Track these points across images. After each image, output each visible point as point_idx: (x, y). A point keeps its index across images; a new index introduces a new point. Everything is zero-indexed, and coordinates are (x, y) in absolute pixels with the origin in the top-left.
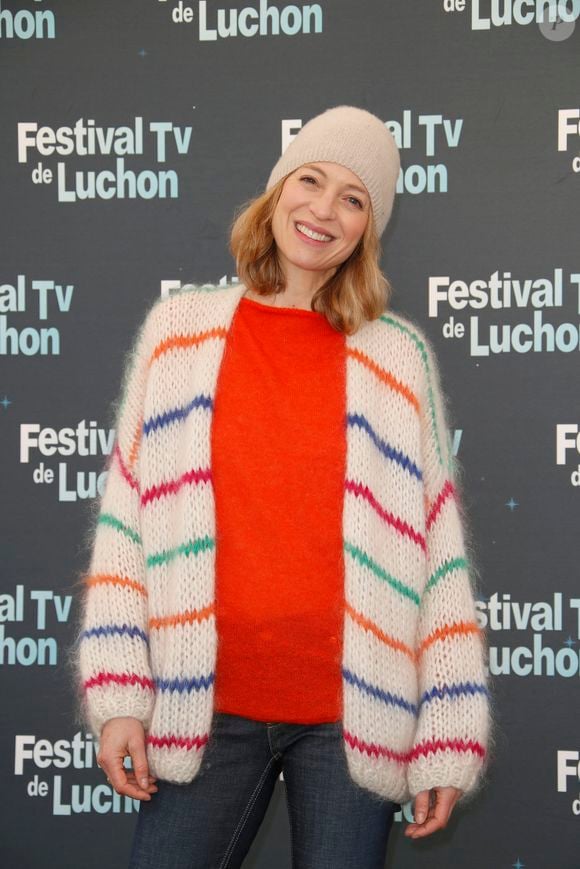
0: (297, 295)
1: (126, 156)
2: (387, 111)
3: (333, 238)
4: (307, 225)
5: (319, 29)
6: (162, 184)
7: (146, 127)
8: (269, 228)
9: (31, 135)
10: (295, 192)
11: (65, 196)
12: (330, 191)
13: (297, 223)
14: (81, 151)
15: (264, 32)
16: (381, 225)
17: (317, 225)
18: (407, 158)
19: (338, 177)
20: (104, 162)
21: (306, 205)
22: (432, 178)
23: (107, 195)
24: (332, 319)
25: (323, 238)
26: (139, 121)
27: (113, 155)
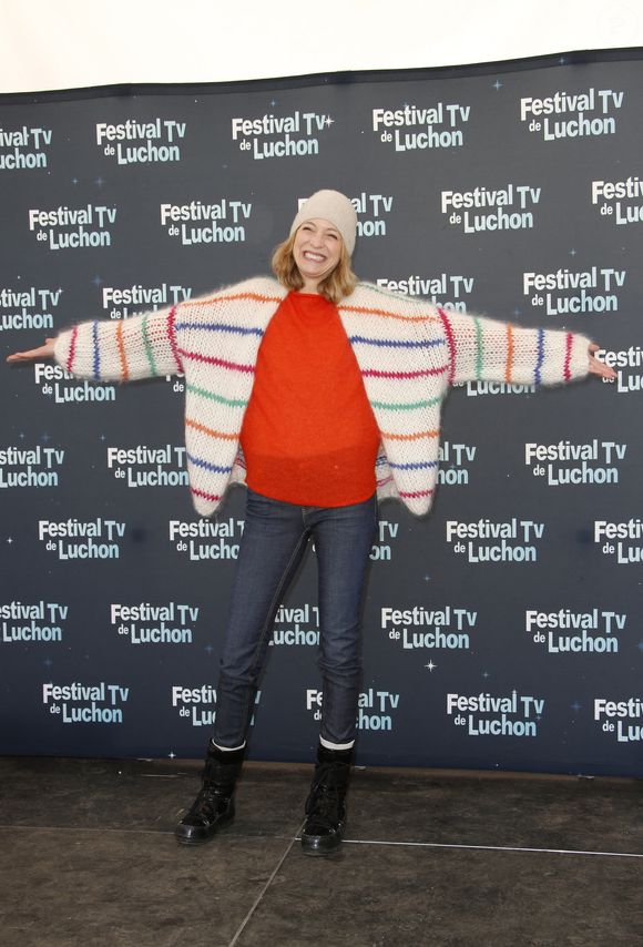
0: (310, 288)
1: (217, 220)
2: (351, 193)
3: (325, 258)
4: (310, 252)
5: (316, 152)
6: (236, 234)
7: (227, 204)
8: (292, 257)
9: (168, 210)
10: (302, 236)
11: (186, 242)
12: (319, 233)
13: (305, 252)
14: (194, 218)
15: (288, 154)
16: (350, 248)
17: (315, 251)
18: (362, 218)
19: (322, 225)
20: (205, 223)
21: (308, 242)
22: (377, 228)
23: (208, 240)
24: (327, 298)
25: (319, 258)
26: (224, 201)
27: (211, 220)
